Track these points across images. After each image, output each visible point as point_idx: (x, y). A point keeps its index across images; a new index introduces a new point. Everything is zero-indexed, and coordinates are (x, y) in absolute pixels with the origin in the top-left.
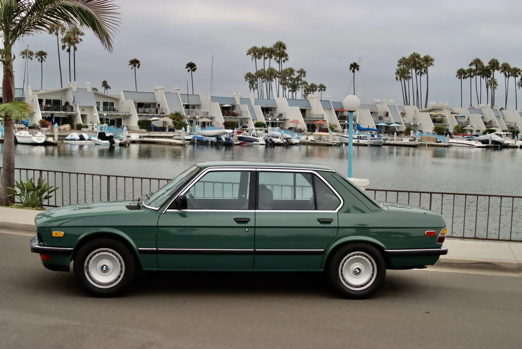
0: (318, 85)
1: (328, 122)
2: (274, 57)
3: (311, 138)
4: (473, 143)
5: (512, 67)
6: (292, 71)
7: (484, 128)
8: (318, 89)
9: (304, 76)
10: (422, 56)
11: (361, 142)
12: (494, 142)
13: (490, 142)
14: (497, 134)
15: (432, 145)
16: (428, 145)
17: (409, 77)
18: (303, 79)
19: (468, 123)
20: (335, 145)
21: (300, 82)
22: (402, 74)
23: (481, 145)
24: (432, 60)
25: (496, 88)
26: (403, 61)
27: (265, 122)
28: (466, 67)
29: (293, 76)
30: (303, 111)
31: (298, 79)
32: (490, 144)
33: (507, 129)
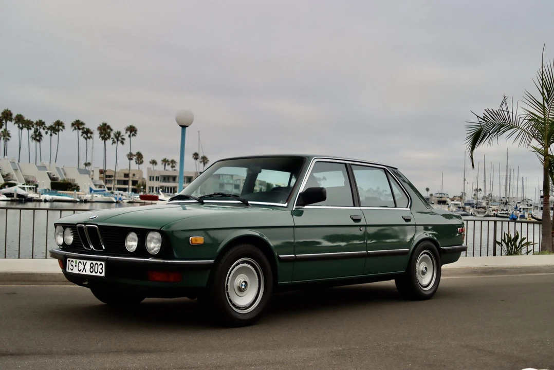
5: (26, 119)
12: (19, 196)
13: (15, 196)
14: (20, 187)
23: (5, 198)
25: (9, 139)
32: (15, 197)
33: (28, 182)
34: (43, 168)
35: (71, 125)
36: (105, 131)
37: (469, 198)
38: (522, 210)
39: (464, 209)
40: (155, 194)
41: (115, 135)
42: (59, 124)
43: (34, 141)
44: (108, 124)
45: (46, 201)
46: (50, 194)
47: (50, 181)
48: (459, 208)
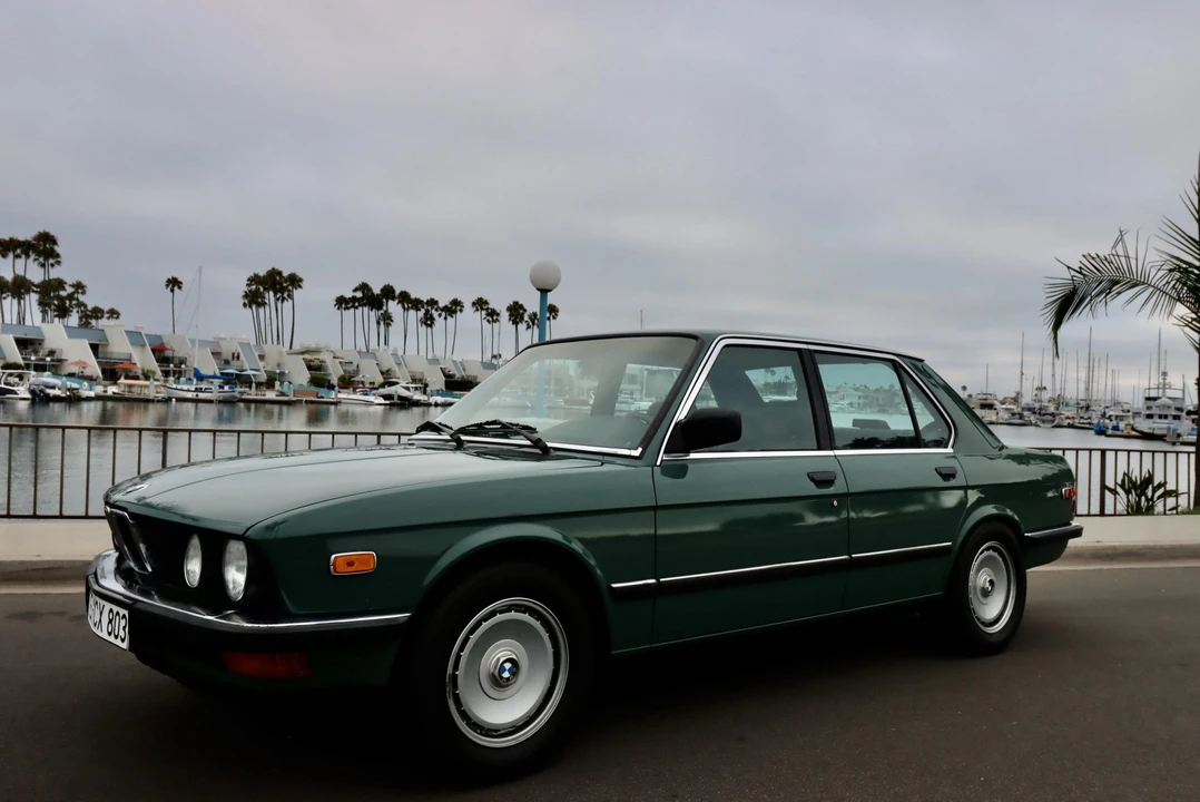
0: (106, 309)
1: (139, 365)
2: (33, 256)
3: (112, 390)
4: (371, 398)
5: (413, 297)
6: (60, 284)
7: (380, 379)
8: (107, 315)
9: (84, 293)
10: (285, 274)
11: (202, 396)
12: (400, 398)
13: (396, 398)
14: (403, 387)
15: (312, 402)
16: (306, 402)
17: (264, 304)
18: (81, 298)
19: (357, 372)
20: (159, 401)
21: (74, 302)
22: (253, 299)
23: (383, 401)
24: (301, 280)
25: (391, 324)
26: (254, 279)
27: (22, 362)
28: (349, 294)
29: (63, 293)
30: (95, 348)
31: (70, 297)
32: (396, 400)
33: (414, 380)
34: (435, 361)
35: (470, 304)
36: (516, 311)
37: (1027, 399)
38: (1113, 418)
39: (1021, 416)
40: (584, 398)
41: (530, 317)
42: (456, 303)
43: (424, 326)
44: (520, 303)
45: (437, 405)
46: (442, 395)
47: (444, 379)
48: (1014, 414)
